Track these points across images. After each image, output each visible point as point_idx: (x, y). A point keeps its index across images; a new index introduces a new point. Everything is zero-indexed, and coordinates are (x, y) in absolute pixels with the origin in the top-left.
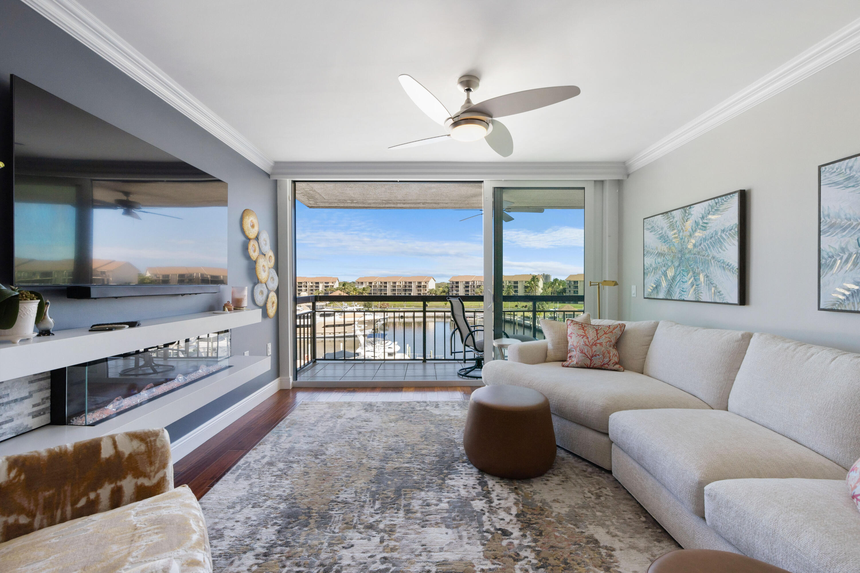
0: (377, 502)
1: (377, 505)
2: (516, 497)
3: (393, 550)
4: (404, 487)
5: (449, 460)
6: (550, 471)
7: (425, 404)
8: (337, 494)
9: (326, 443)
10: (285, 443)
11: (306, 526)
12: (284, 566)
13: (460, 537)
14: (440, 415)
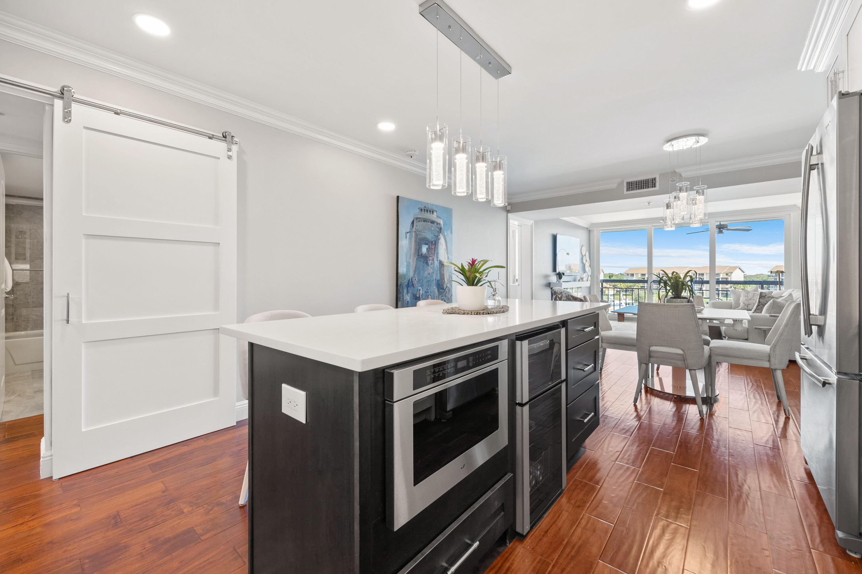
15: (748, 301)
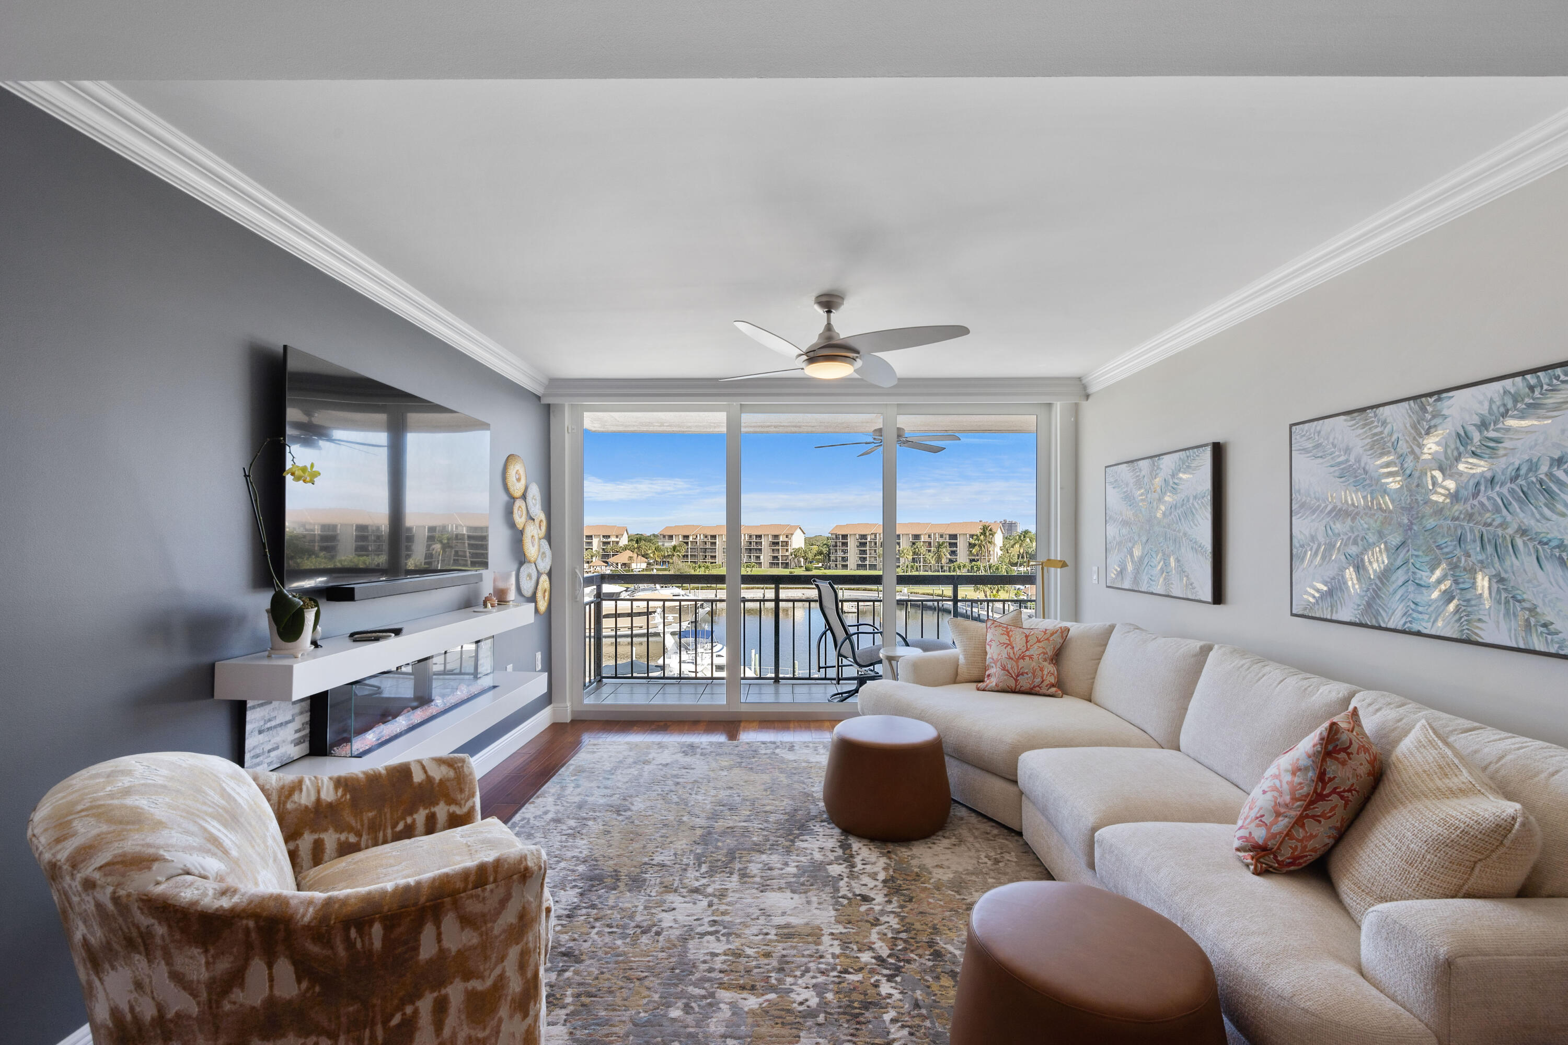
0: (704, 865)
1: (704, 868)
2: (888, 861)
3: (723, 914)
4: (739, 850)
5: (802, 819)
6: (940, 833)
7: (773, 746)
8: (651, 856)
9: (631, 796)
10: (573, 796)
11: (615, 889)
12: (593, 927)
13: (809, 903)
14: (795, 761)
15: (1017, 661)
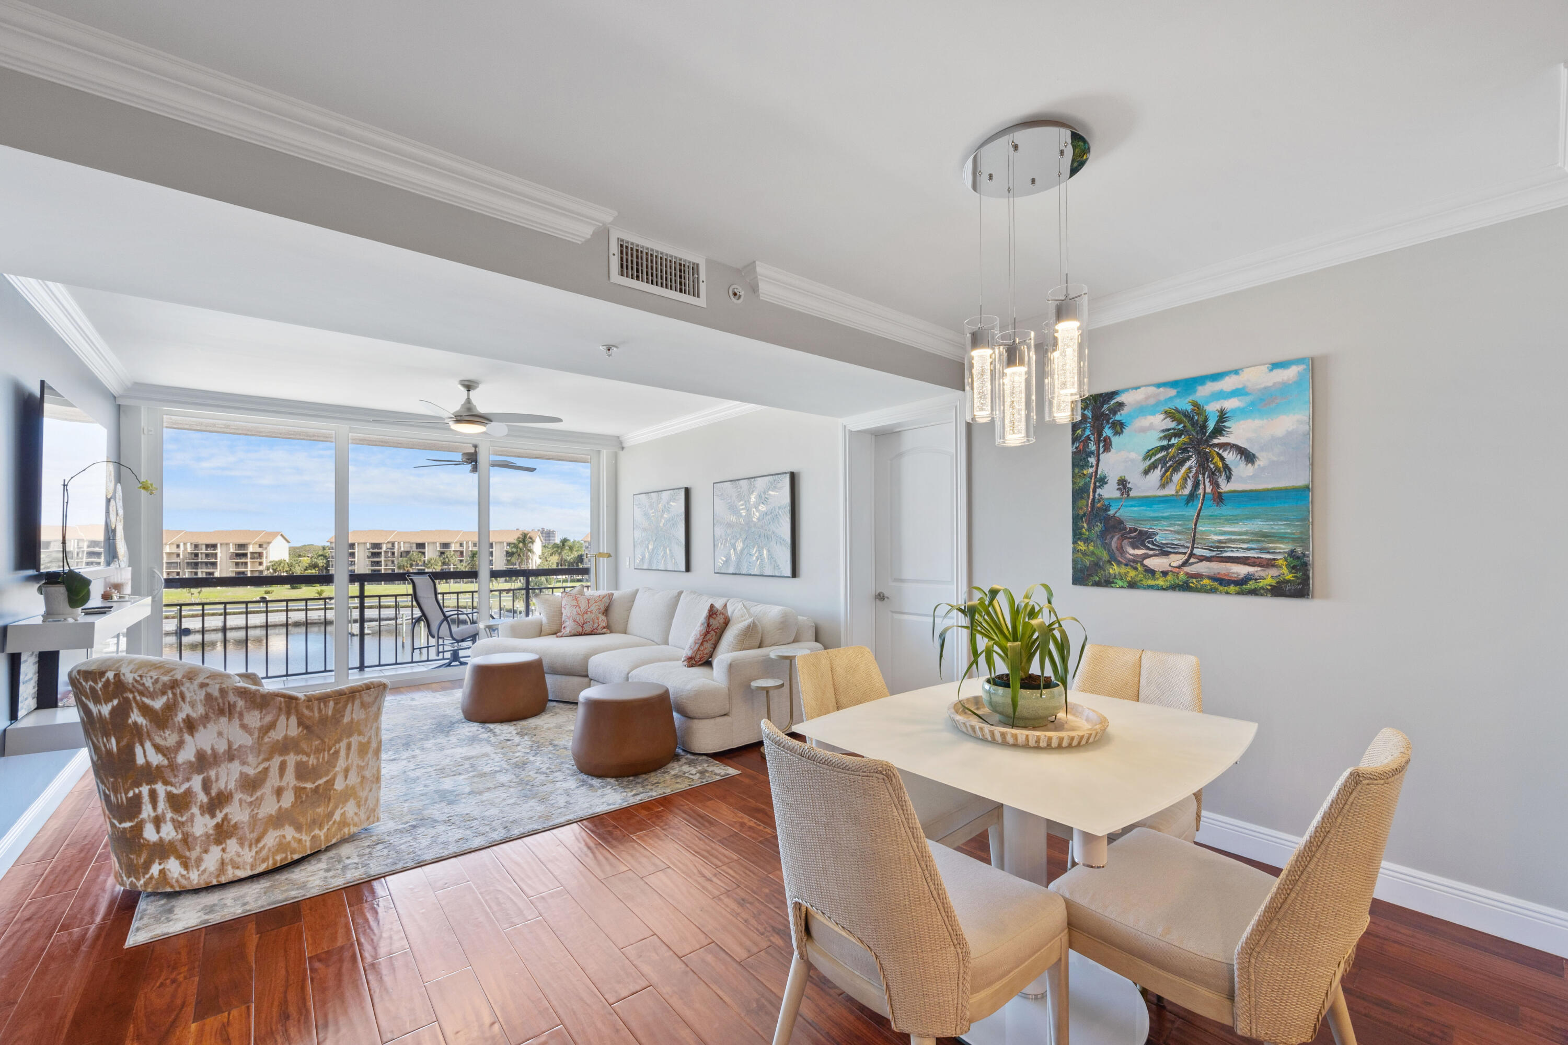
15: (583, 616)
